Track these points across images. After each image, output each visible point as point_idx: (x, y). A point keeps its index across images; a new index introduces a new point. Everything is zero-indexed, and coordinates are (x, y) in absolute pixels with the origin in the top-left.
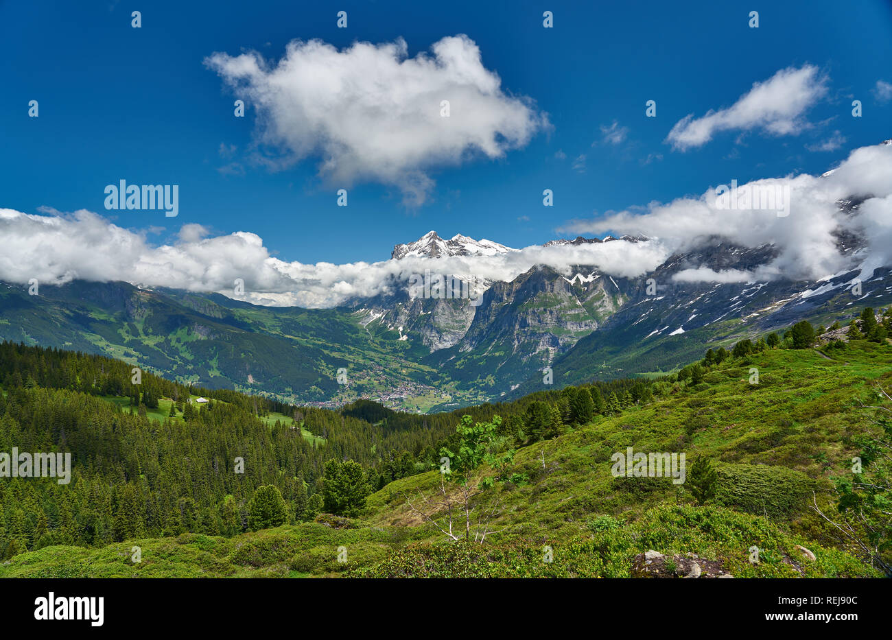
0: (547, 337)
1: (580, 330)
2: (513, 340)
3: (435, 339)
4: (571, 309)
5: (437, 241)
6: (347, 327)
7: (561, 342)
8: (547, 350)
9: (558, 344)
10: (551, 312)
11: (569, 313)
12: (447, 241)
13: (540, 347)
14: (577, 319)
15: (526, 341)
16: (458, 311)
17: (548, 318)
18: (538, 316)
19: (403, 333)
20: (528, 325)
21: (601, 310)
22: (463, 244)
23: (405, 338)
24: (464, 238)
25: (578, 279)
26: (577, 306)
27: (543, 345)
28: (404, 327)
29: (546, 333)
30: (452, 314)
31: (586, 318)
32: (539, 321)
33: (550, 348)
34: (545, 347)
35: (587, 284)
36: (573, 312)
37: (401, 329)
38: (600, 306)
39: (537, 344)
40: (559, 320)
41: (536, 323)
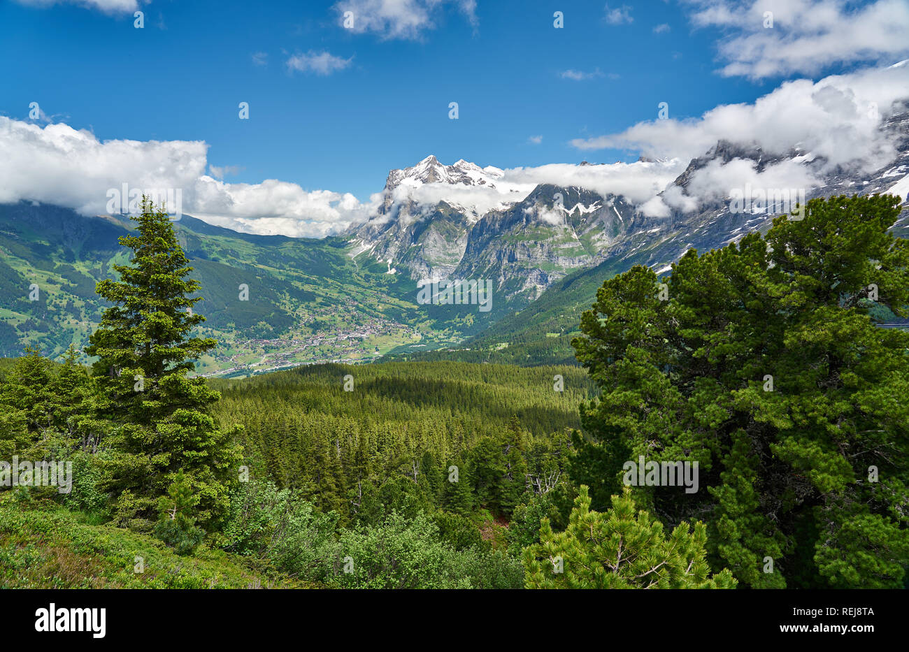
0: (535, 273)
1: (573, 266)
2: (499, 276)
3: (424, 273)
4: (564, 242)
5: (436, 167)
6: (333, 258)
7: (550, 279)
8: (535, 288)
9: (547, 281)
10: (542, 245)
11: (562, 247)
12: (447, 167)
13: (527, 285)
14: (570, 254)
15: (513, 278)
16: (451, 244)
17: (539, 253)
18: (528, 250)
19: (392, 266)
20: (516, 260)
21: (599, 244)
22: (465, 171)
23: (393, 271)
24: (467, 164)
25: (577, 210)
26: (571, 240)
27: (531, 282)
28: (393, 260)
29: (534, 269)
30: (444, 247)
31: (581, 253)
32: (529, 256)
33: (538, 286)
34: (533, 285)
35: (586, 215)
36: (566, 246)
37: (390, 261)
38: (599, 240)
39: (524, 280)
40: (550, 254)
41: (525, 258)
